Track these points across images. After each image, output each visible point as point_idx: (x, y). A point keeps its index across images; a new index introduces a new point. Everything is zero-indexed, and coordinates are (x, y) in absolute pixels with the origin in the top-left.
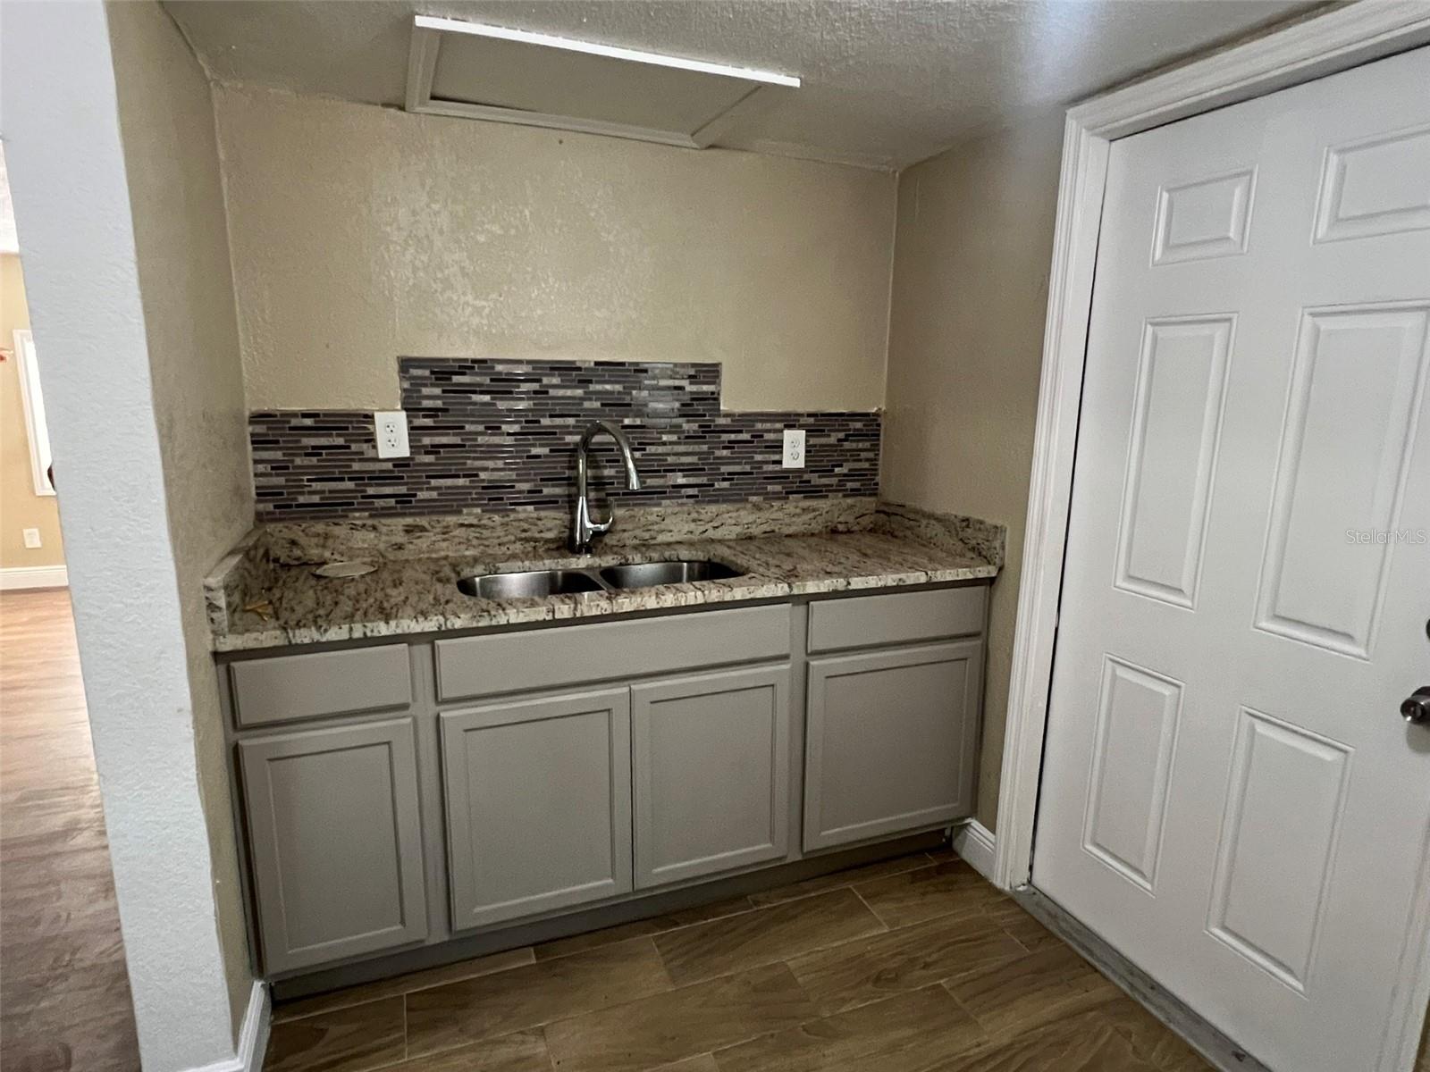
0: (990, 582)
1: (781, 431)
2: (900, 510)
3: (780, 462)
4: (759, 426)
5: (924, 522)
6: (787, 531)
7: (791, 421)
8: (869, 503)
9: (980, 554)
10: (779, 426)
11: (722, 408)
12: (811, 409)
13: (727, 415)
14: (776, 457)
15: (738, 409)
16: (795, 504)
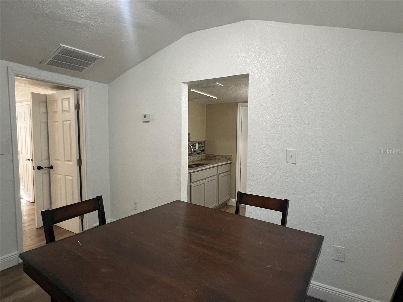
0: (231, 163)
1: (195, 144)
2: (211, 155)
3: (195, 149)
4: (194, 143)
5: (217, 156)
6: (197, 160)
7: (196, 142)
8: (205, 155)
9: (229, 159)
10: (195, 143)
11: (190, 140)
12: (198, 140)
13: (190, 141)
14: (195, 148)
15: (191, 140)
16: (198, 155)
